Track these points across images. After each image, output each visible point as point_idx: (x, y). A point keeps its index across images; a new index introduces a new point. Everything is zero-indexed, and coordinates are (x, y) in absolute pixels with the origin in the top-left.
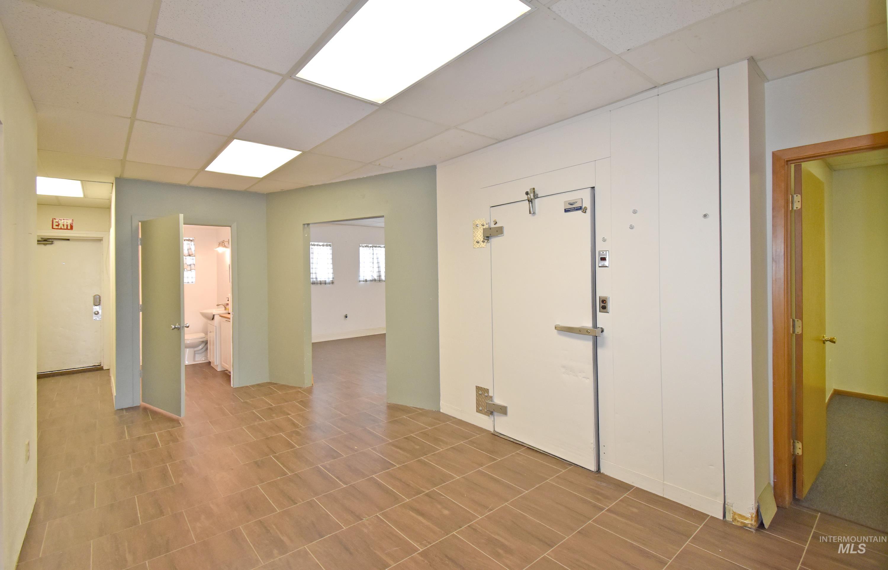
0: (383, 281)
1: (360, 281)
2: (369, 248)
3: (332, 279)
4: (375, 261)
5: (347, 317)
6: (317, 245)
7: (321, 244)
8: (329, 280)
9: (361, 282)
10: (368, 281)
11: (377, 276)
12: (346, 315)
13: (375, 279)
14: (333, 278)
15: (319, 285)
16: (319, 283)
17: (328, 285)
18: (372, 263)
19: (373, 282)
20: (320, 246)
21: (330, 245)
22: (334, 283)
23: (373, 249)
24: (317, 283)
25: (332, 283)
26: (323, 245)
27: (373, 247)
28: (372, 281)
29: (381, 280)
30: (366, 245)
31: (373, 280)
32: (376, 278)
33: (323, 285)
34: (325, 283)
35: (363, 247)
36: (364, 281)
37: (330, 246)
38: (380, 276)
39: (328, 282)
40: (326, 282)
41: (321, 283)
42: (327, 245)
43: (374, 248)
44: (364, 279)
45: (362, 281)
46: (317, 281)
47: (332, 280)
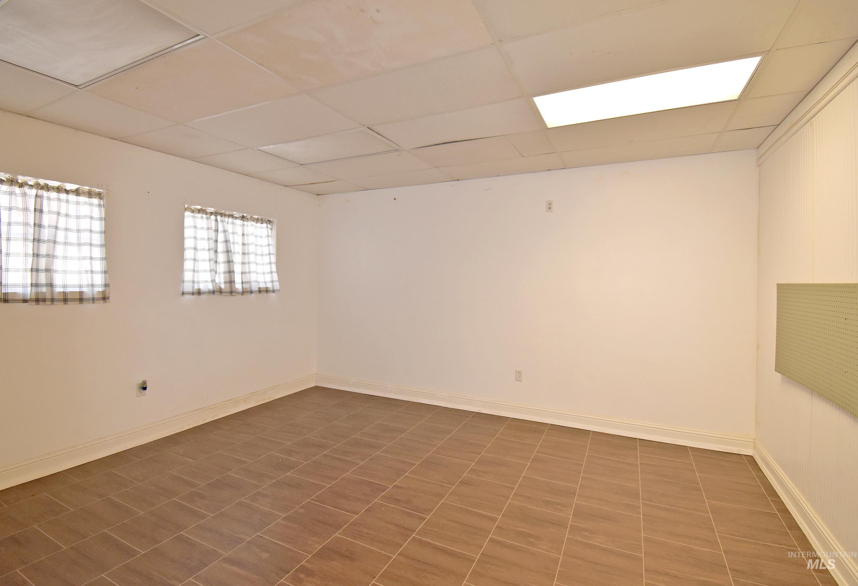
0: (238, 293)
1: (183, 294)
2: (209, 216)
3: (101, 289)
4: (221, 247)
5: (145, 388)
6: (58, 190)
7: (69, 186)
8: (93, 291)
9: (187, 297)
10: (204, 293)
11: (225, 283)
12: (144, 383)
13: (220, 288)
14: (106, 285)
15: (59, 307)
16: (59, 300)
17: (88, 306)
18: (212, 252)
19: (217, 296)
20: (67, 192)
21: (99, 196)
22: (109, 298)
23: (216, 220)
24: (52, 300)
25: (105, 298)
26: (77, 192)
27: (216, 214)
28: (213, 292)
29: (235, 292)
30: (199, 207)
31: (217, 292)
32: (223, 286)
33: (73, 306)
34: (81, 299)
35: (193, 211)
36: (193, 294)
37: (101, 198)
38: (231, 282)
39: (91, 297)
40: (85, 297)
41: (65, 299)
42: (90, 194)
43: (219, 218)
44: (193, 288)
45: (188, 293)
46: (52, 292)
47: (104, 292)
